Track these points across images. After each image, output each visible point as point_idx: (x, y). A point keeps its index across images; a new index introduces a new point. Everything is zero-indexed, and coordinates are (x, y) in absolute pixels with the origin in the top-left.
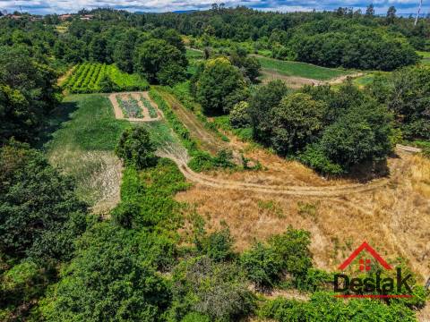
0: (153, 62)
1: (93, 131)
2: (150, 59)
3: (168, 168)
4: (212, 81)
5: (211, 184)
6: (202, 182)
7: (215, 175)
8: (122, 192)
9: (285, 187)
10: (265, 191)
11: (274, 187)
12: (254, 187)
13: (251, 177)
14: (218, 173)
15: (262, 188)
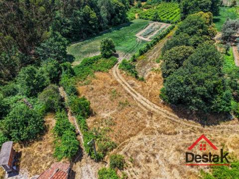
2: (187, 5)
9: (137, 93)
10: (127, 89)
11: (134, 90)
12: (126, 85)
13: (133, 81)
14: (124, 72)
15: (128, 88)
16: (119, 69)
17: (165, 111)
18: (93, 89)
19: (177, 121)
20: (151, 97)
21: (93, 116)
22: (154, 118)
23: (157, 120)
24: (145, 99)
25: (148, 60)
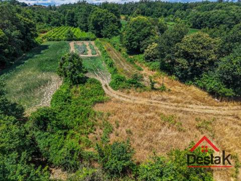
0: (99, 23)
1: (51, 61)
2: (97, 21)
3: (93, 86)
4: (134, 30)
5: (124, 99)
6: (117, 97)
7: (129, 93)
8: (52, 101)
11: (176, 104)
13: (157, 96)
14: (131, 91)
15: (165, 105)
20: (202, 101)
24: (203, 107)
25: (128, 71)
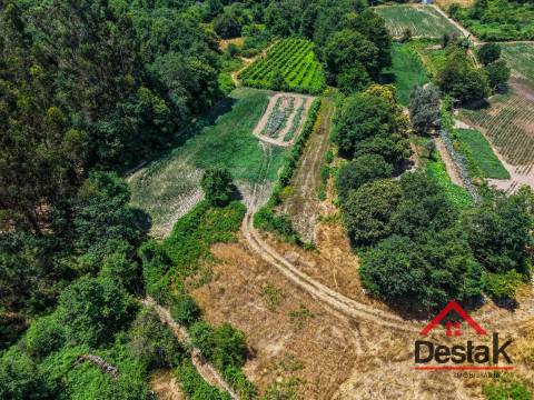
6: (249, 239)
7: (266, 237)
9: (312, 281)
10: (291, 275)
11: (304, 275)
12: (286, 267)
13: (294, 254)
14: (270, 235)
15: (292, 271)
16: (255, 227)
17: (377, 311)
18: (223, 290)
19: (403, 328)
20: (342, 285)
21: (251, 358)
22: (364, 331)
23: (371, 335)
24: (333, 293)
25: (303, 195)
